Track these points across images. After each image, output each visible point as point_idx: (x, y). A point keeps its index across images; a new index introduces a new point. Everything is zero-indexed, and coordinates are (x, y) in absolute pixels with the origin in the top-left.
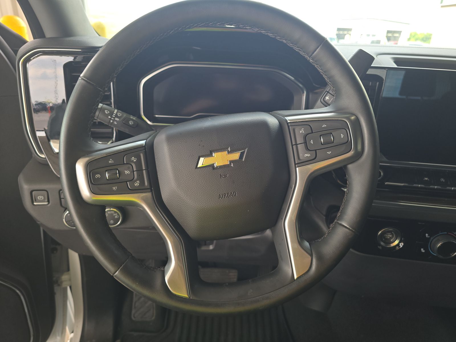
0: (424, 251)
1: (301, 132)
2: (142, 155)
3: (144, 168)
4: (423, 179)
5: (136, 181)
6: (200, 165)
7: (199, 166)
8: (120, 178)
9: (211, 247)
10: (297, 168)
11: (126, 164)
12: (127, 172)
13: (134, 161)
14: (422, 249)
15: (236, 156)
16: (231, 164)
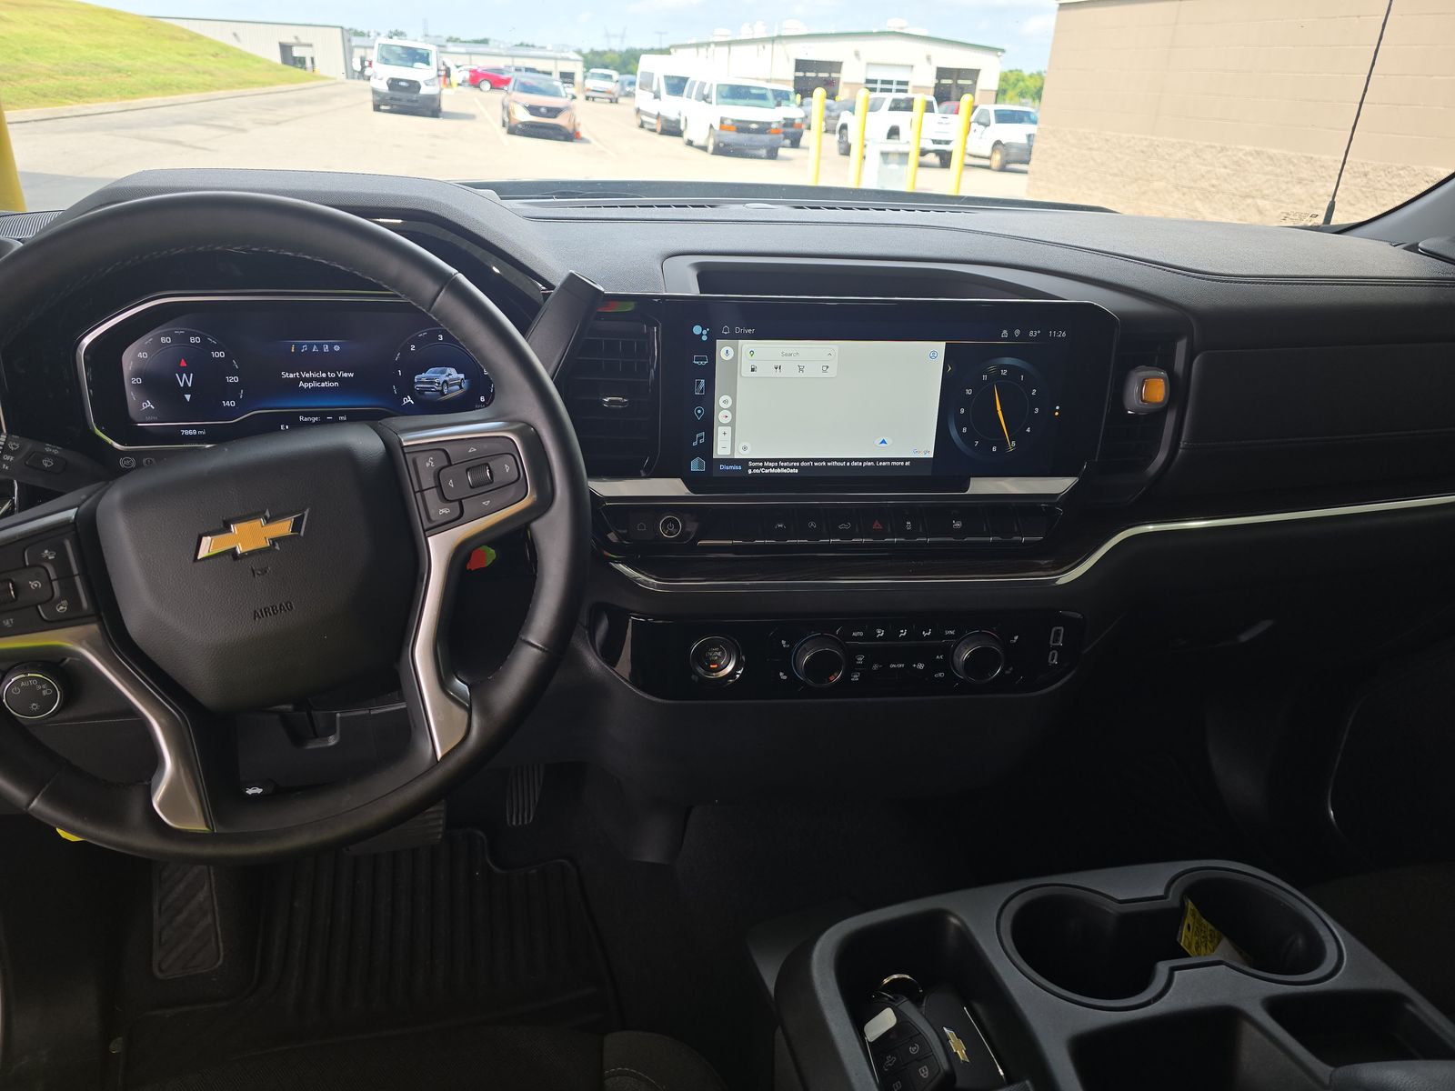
0: (785, 677)
1: (428, 465)
2: (68, 544)
3: (75, 571)
4: (774, 527)
5: (58, 601)
6: (203, 553)
7: (199, 558)
8: (19, 599)
9: (332, 741)
10: (429, 539)
11: (30, 566)
12: (34, 584)
13: (50, 558)
14: (781, 674)
15: (284, 527)
16: (274, 545)
